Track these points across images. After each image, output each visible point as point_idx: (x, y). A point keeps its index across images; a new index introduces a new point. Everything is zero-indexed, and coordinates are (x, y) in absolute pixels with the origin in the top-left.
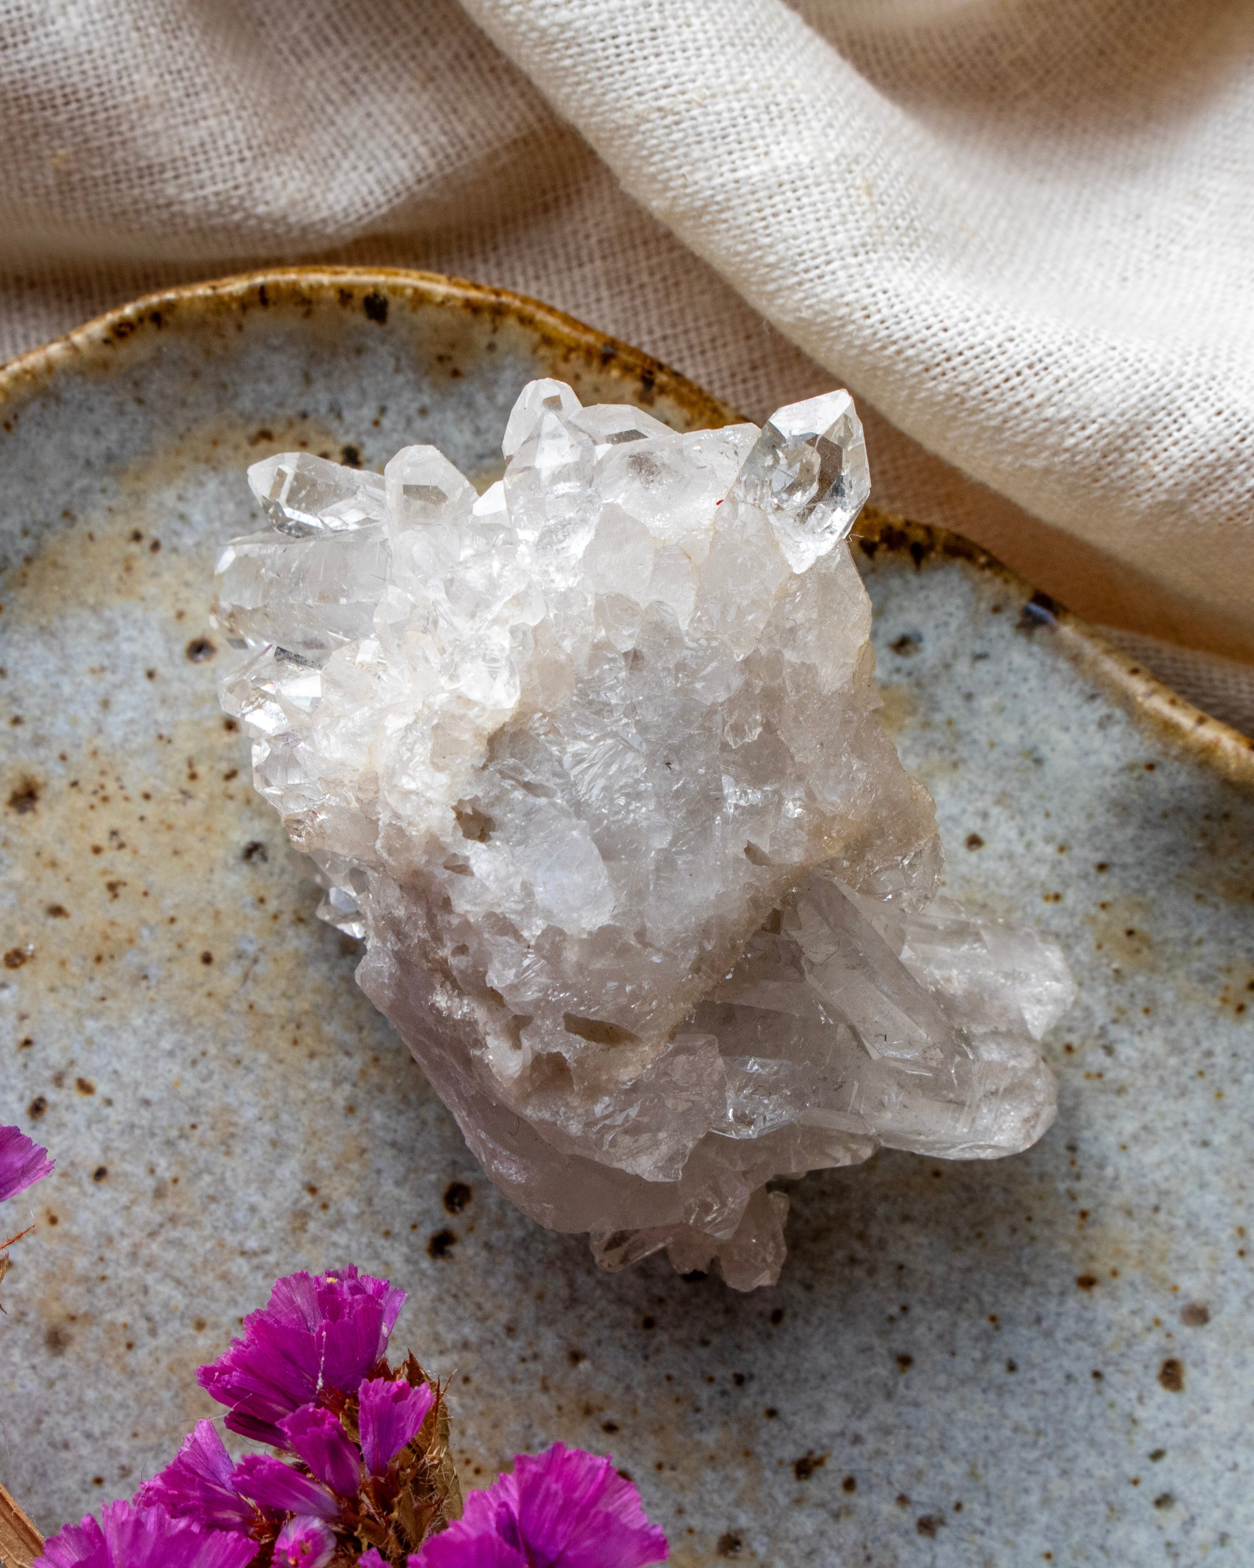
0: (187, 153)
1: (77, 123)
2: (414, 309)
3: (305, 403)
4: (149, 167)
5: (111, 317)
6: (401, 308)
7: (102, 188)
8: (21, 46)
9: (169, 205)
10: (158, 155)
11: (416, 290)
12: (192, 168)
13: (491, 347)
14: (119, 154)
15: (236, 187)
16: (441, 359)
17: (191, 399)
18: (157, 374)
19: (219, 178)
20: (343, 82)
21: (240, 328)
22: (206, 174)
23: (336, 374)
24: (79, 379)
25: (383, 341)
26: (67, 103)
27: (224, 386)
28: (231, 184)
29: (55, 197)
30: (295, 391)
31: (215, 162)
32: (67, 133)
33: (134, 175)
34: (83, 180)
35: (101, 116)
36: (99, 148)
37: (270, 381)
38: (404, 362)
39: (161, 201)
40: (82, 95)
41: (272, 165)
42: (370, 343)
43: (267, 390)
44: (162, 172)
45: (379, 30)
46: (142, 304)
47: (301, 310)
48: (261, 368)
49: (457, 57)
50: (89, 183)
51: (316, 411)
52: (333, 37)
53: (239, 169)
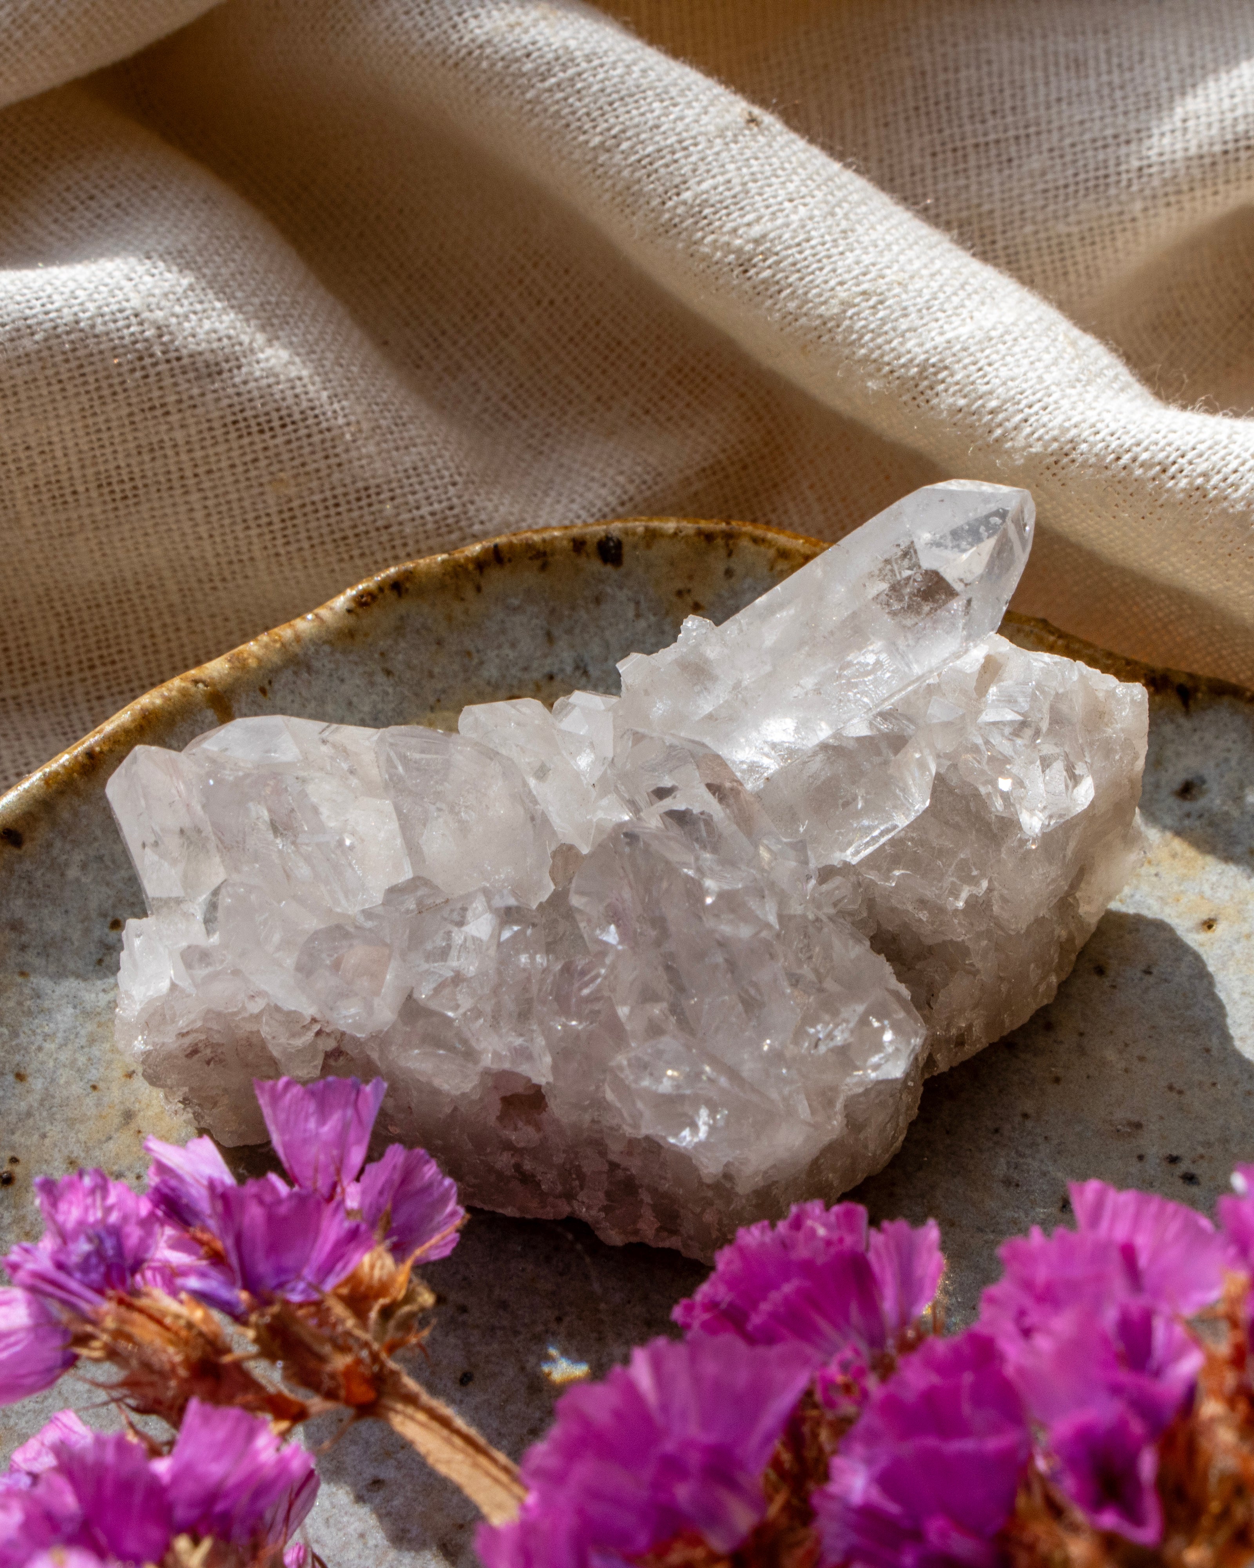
0: (401, 475)
1: (294, 445)
2: (648, 546)
3: (550, 665)
4: (366, 489)
5: (351, 592)
6: (635, 547)
7: (322, 513)
8: (235, 371)
9: (387, 527)
10: (373, 477)
11: (647, 529)
12: (407, 489)
13: (729, 573)
14: (336, 476)
15: (451, 508)
16: (680, 593)
17: (437, 670)
18: (403, 644)
19: (434, 498)
20: (529, 446)
21: (479, 589)
22: (420, 495)
23: (577, 631)
24: (327, 648)
25: (621, 588)
26: (284, 426)
27: (469, 654)
28: (445, 504)
29: (277, 526)
30: (539, 653)
31: (428, 484)
32: (285, 457)
33: (352, 497)
34: (303, 506)
35: (317, 438)
36: (318, 470)
37: (513, 646)
38: (644, 605)
39: (380, 523)
40: (297, 417)
41: (481, 491)
42: (609, 590)
43: (512, 655)
44: (378, 494)
45: (555, 403)
46: (379, 577)
47: (538, 563)
48: (503, 631)
49: (633, 415)
50: (309, 508)
51: (562, 670)
52: (512, 413)
53: (452, 490)
